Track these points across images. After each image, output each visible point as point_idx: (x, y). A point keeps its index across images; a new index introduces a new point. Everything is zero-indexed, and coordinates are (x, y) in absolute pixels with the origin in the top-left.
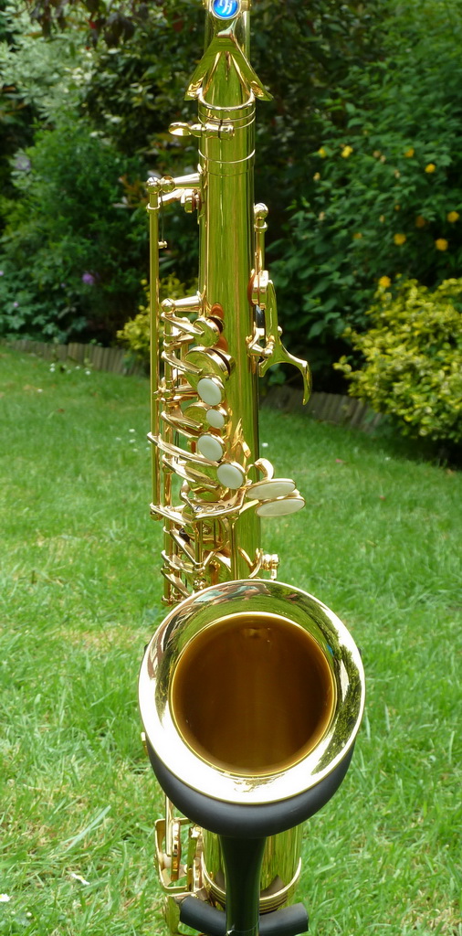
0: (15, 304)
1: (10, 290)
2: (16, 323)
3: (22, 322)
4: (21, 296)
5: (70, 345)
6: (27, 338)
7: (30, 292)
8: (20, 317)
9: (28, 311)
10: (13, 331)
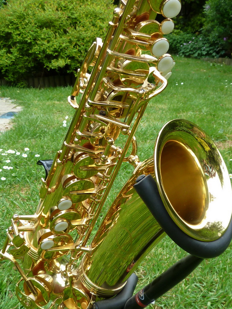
0: (204, 48)
1: (203, 44)
2: (204, 53)
3: (206, 53)
4: (206, 45)
5: (219, 58)
6: (207, 57)
7: (209, 44)
8: (206, 51)
9: (208, 49)
10: (203, 55)
